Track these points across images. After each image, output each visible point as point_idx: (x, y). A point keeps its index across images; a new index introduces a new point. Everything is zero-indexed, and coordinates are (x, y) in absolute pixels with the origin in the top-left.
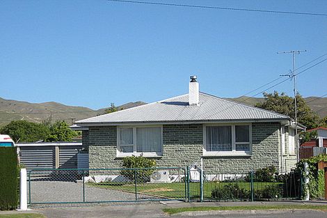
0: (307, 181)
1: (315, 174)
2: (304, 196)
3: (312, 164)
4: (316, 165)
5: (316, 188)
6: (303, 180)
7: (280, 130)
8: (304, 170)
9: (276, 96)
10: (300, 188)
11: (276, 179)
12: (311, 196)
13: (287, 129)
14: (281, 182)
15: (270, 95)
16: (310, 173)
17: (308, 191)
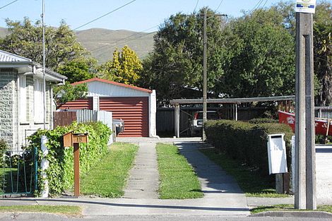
0: (45, 165)
1: (59, 153)
2: (39, 189)
3: (53, 138)
4: (61, 140)
5: (61, 177)
6: (39, 165)
7: (16, 81)
8: (40, 148)
9: (27, 26)
10: (34, 178)
11: (7, 162)
12: (52, 191)
13: (30, 80)
14: (16, 167)
15: (17, 24)
16: (49, 153)
17: (46, 182)
